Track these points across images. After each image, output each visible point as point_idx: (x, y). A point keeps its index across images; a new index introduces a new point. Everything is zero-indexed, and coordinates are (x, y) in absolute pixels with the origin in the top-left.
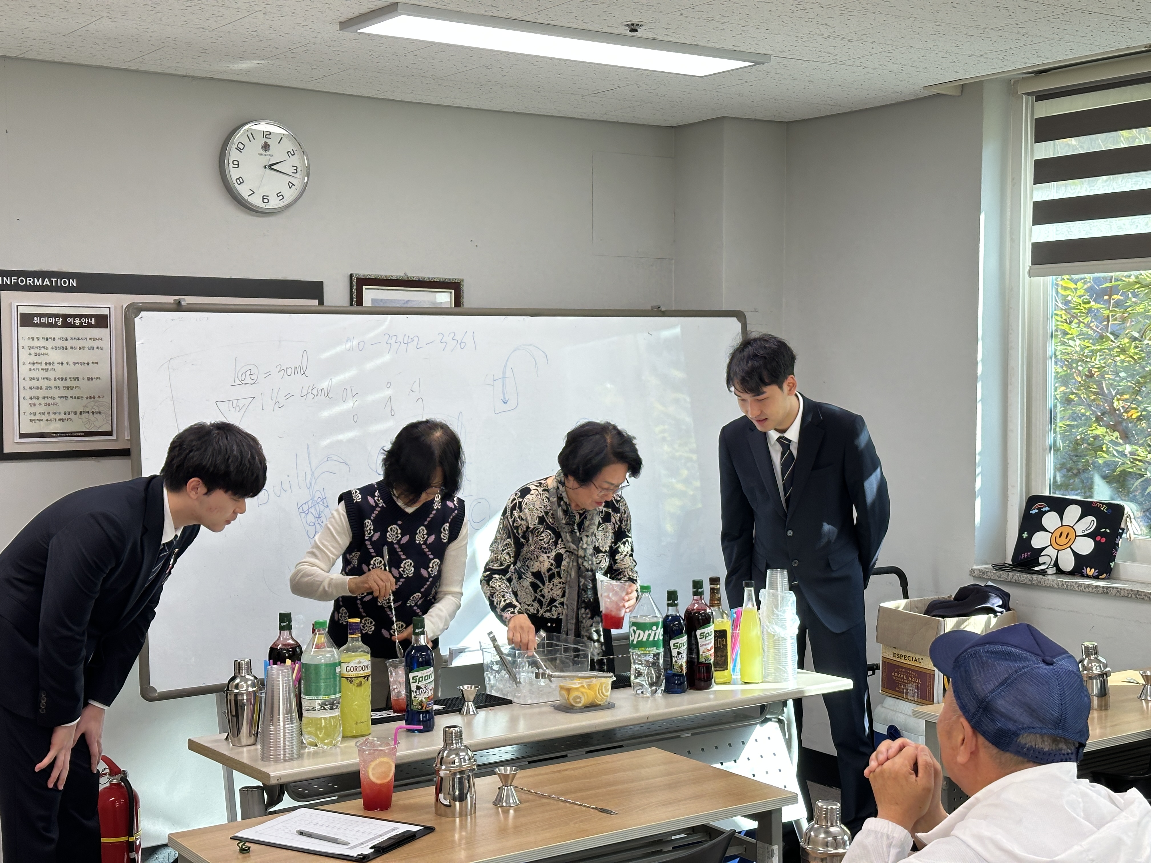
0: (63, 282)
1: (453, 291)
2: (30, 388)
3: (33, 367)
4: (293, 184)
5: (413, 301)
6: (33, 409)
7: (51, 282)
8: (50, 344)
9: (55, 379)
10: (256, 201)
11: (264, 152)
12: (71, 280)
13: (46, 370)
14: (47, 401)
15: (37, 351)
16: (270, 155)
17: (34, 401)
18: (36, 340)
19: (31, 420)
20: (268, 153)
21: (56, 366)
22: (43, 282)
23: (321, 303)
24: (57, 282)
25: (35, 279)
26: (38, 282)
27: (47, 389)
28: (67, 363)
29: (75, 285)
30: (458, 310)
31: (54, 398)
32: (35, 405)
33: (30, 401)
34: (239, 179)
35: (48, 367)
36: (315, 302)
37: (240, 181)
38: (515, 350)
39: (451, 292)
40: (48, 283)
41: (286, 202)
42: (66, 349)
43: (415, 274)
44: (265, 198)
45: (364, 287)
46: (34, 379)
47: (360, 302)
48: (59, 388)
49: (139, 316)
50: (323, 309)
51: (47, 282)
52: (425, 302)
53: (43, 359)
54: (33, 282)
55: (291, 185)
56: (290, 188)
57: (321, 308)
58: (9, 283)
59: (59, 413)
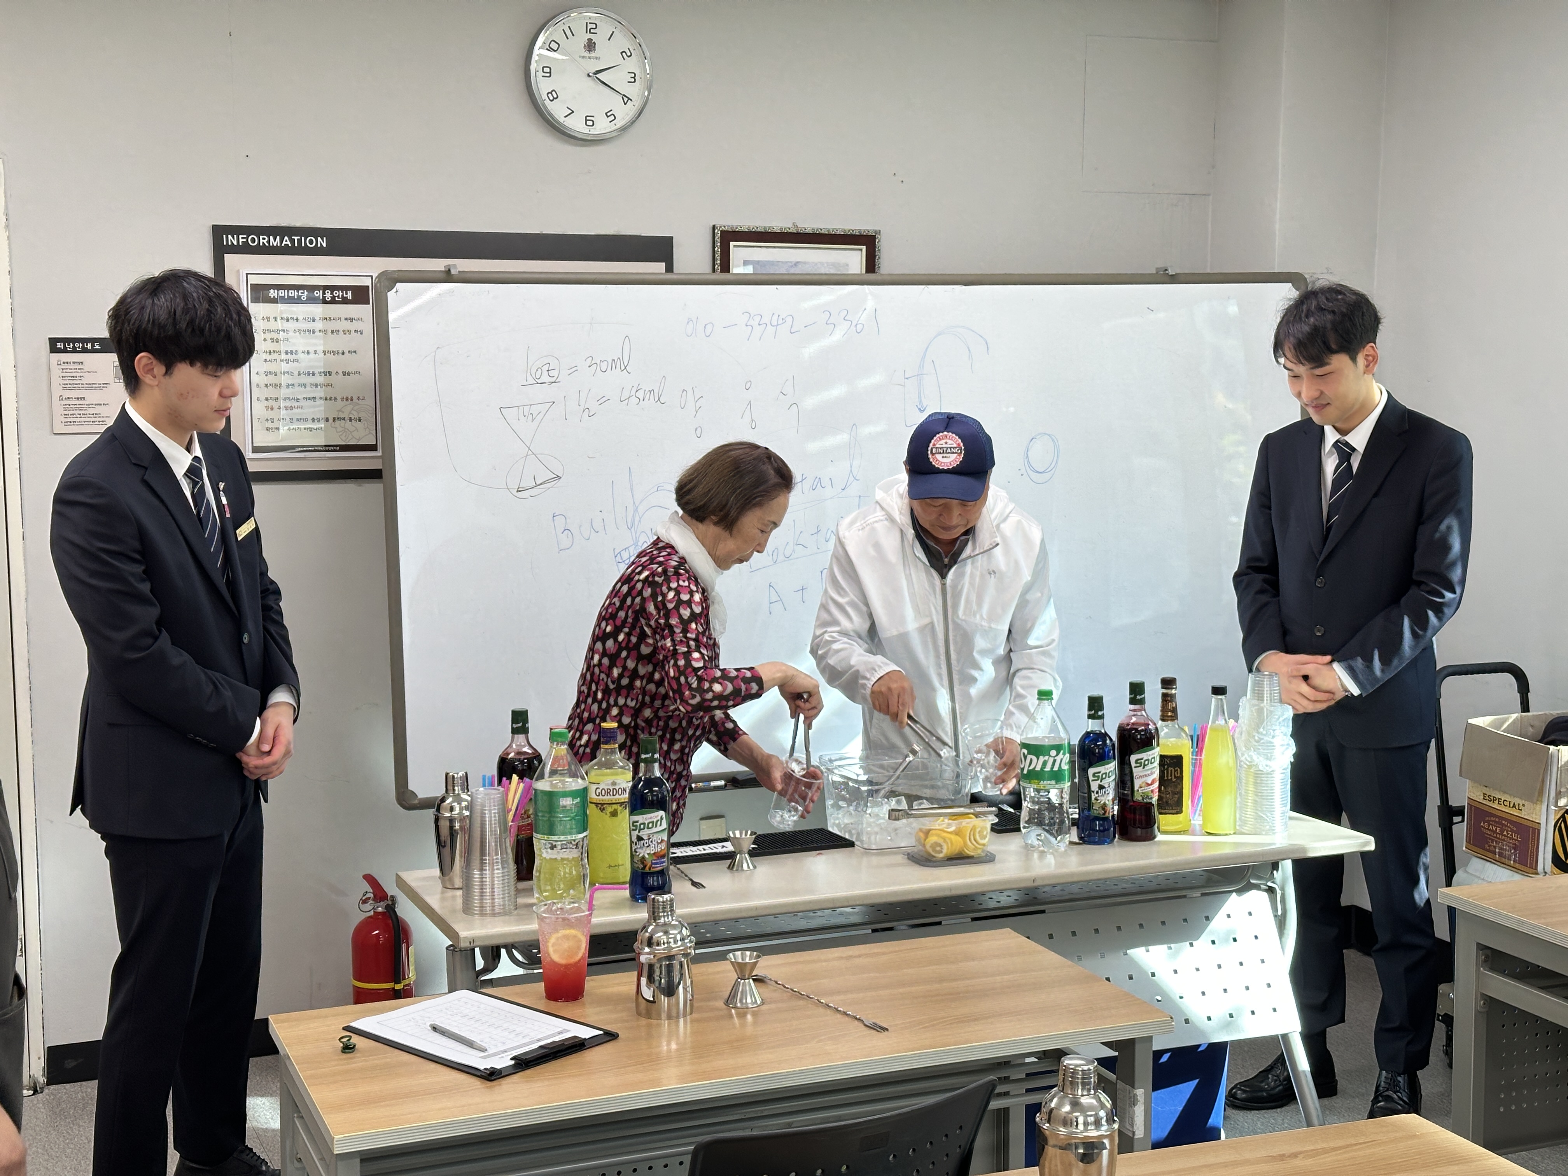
0: (309, 242)
1: (864, 248)
2: (266, 386)
3: (269, 357)
4: (629, 99)
5: (805, 263)
6: (270, 414)
7: (293, 241)
8: (291, 325)
9: (299, 375)
10: (576, 124)
11: (587, 54)
12: (319, 239)
13: (287, 361)
14: (288, 404)
15: (274, 336)
16: (596, 58)
17: (271, 403)
18: (272, 320)
19: (268, 429)
20: (593, 55)
21: (301, 356)
22: (281, 242)
23: (669, 269)
24: (300, 241)
25: (271, 238)
26: (275, 242)
27: (288, 387)
28: (315, 352)
29: (324, 245)
30: (871, 276)
31: (298, 400)
32: (272, 409)
33: (266, 403)
34: (551, 93)
35: (289, 357)
36: (660, 267)
37: (553, 96)
38: (939, 334)
39: (861, 250)
40: (288, 243)
41: (620, 123)
42: (314, 332)
43: (808, 225)
44: (589, 120)
45: (732, 243)
46: (270, 373)
47: (725, 267)
48: (305, 386)
49: (394, 290)
50: (671, 277)
51: (287, 241)
52: (822, 263)
53: (283, 347)
54: (269, 242)
55: (626, 99)
56: (625, 104)
57: (669, 276)
58: (235, 243)
59: (306, 420)
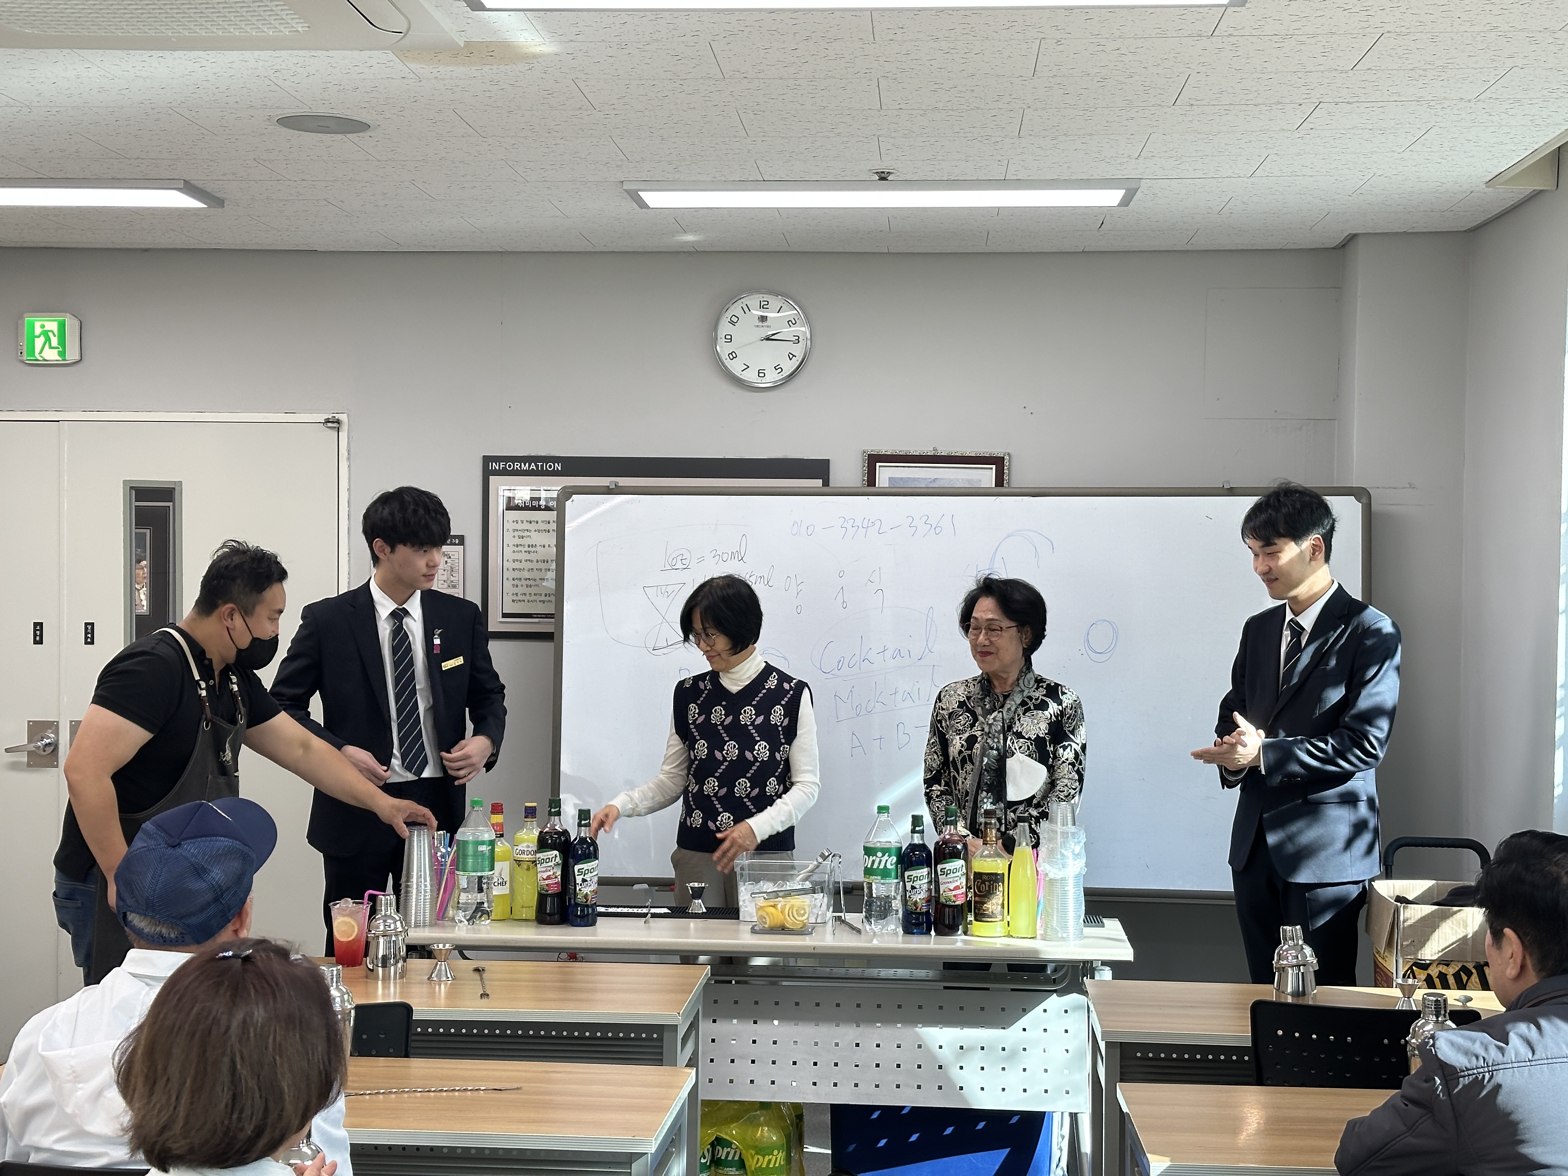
0: (548, 467)
2: (513, 569)
3: (516, 549)
4: (794, 356)
5: (942, 479)
6: (516, 590)
7: (537, 466)
8: (533, 527)
9: (537, 561)
10: (750, 376)
11: (760, 324)
12: (556, 464)
13: (529, 552)
14: (528, 582)
15: (521, 534)
16: (768, 326)
17: (516, 582)
18: (520, 522)
19: (513, 601)
20: (765, 324)
21: (539, 549)
22: (529, 467)
23: (826, 483)
24: (542, 466)
25: (523, 464)
26: (524, 467)
27: (529, 571)
28: (549, 546)
29: (560, 469)
31: (535, 580)
32: (517, 586)
33: (513, 582)
34: (731, 354)
35: (531, 549)
36: (819, 483)
37: (733, 356)
38: (1008, 536)
39: (992, 468)
40: (534, 467)
41: (786, 373)
42: (549, 532)
43: (946, 449)
44: (761, 373)
45: (878, 464)
46: (517, 560)
47: (871, 481)
48: (541, 570)
49: (571, 500)
52: (958, 480)
53: (527, 541)
54: (520, 467)
55: (791, 356)
56: (791, 359)
58: (497, 468)
59: (541, 595)
